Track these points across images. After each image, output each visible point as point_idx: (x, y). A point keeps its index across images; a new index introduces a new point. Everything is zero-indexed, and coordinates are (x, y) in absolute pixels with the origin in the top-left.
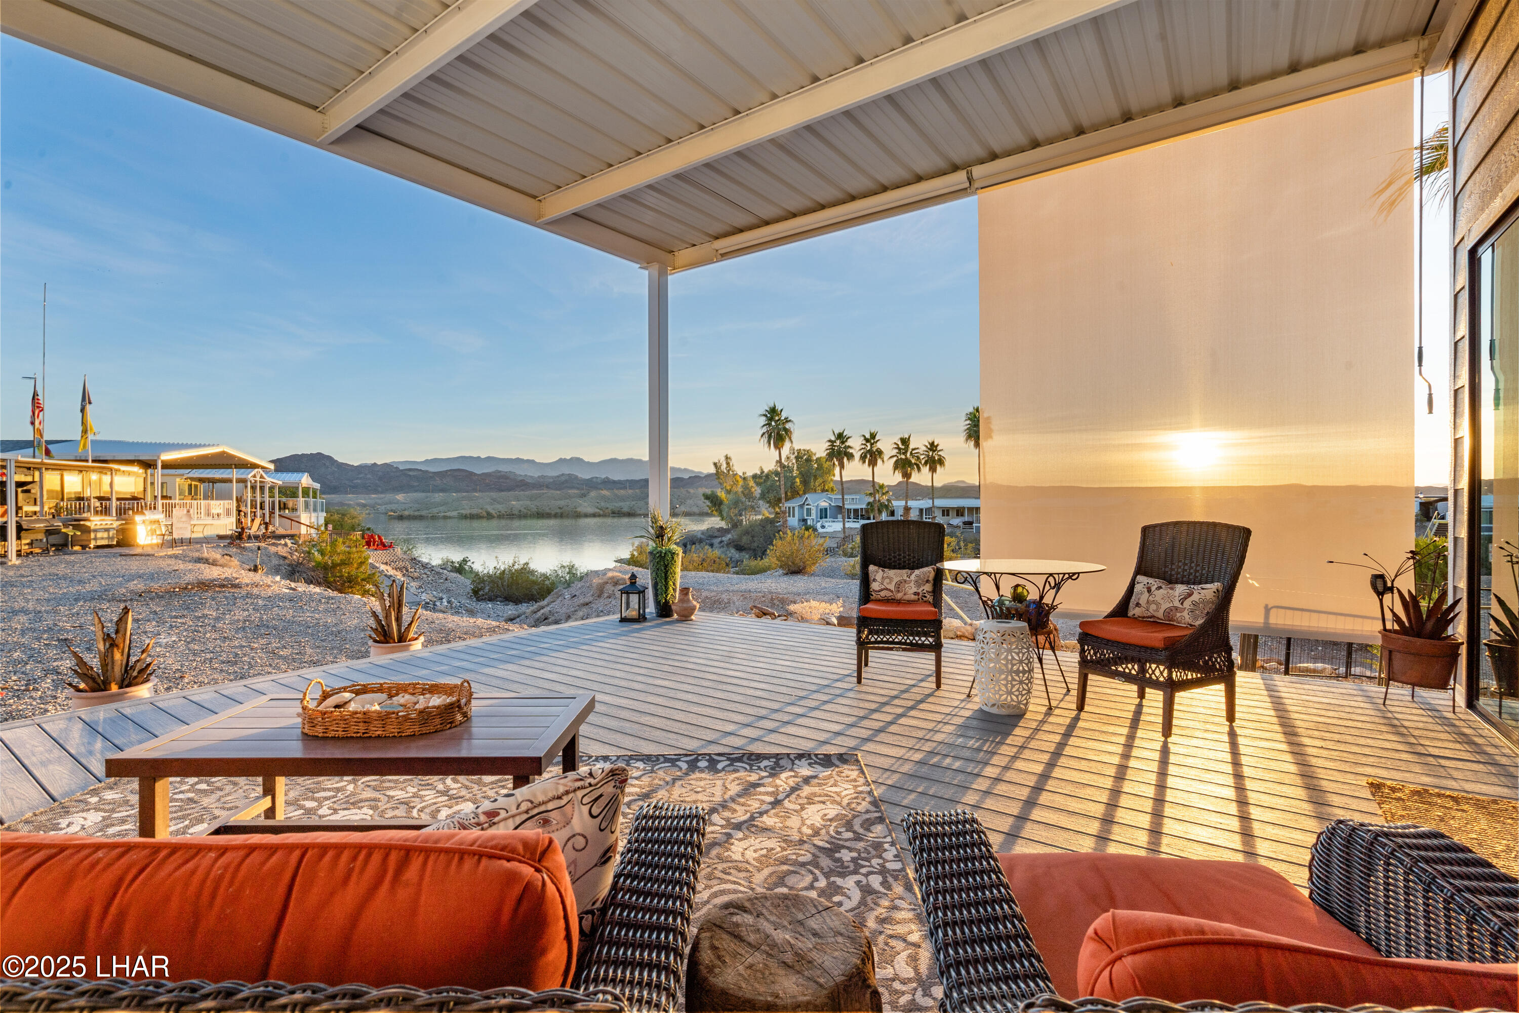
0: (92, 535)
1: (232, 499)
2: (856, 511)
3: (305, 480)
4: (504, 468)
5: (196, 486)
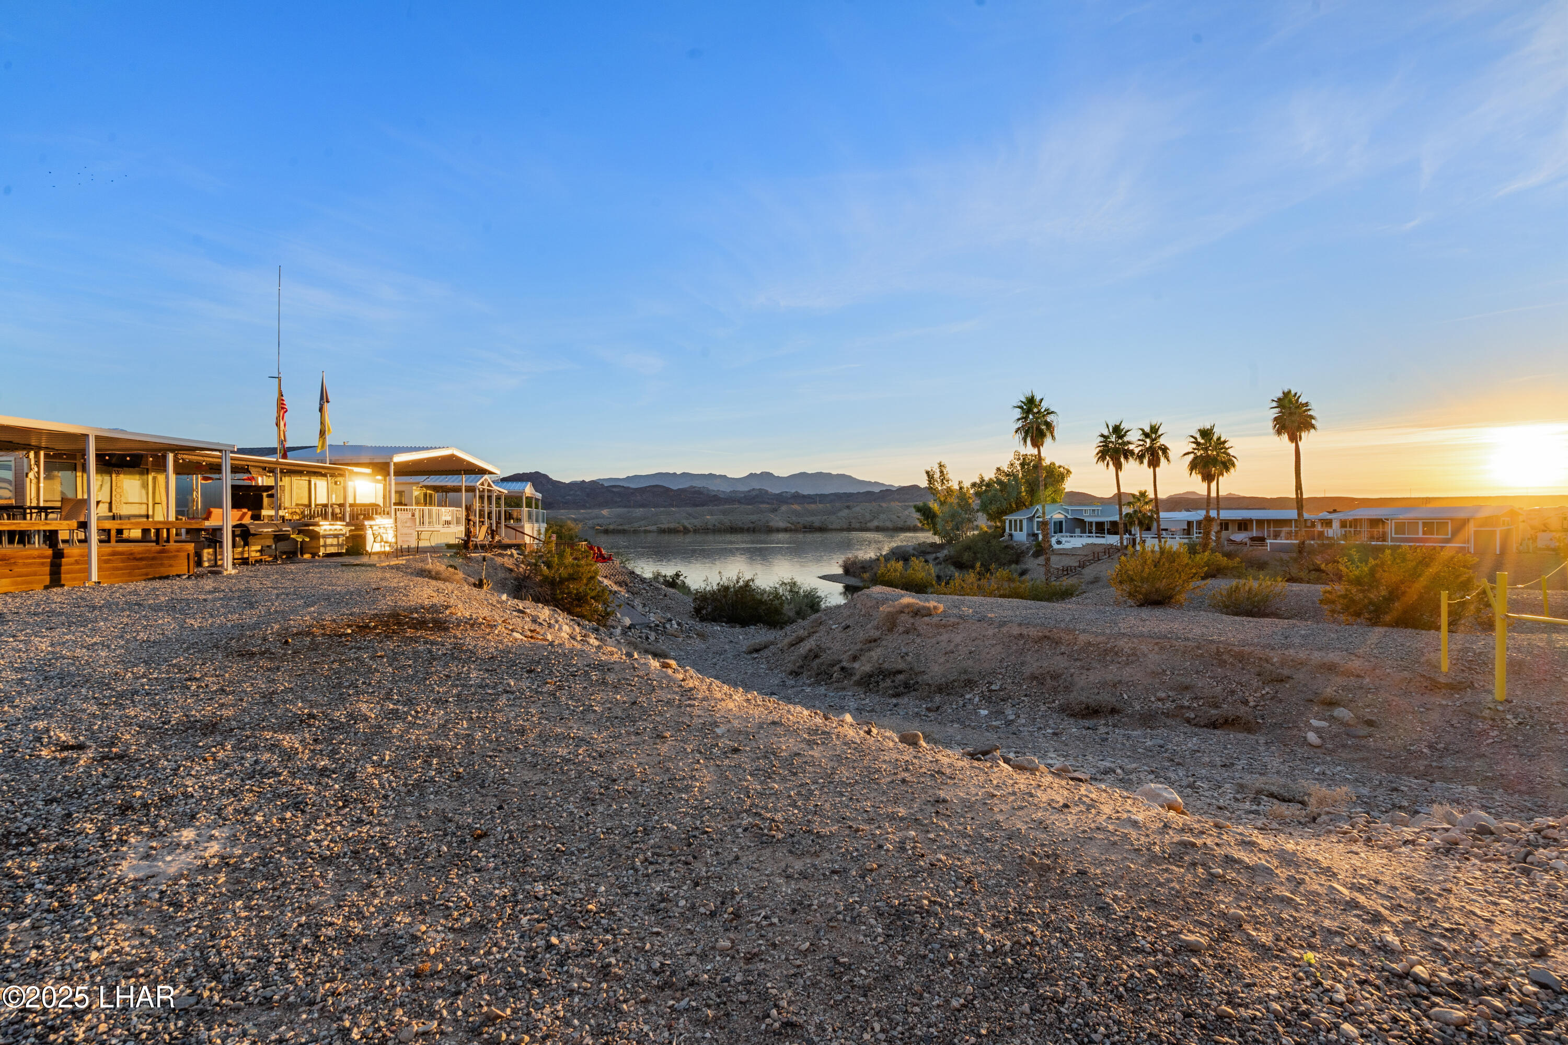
0: (322, 542)
1: (461, 507)
2: (1099, 524)
3: (528, 490)
4: (698, 484)
5: (431, 496)
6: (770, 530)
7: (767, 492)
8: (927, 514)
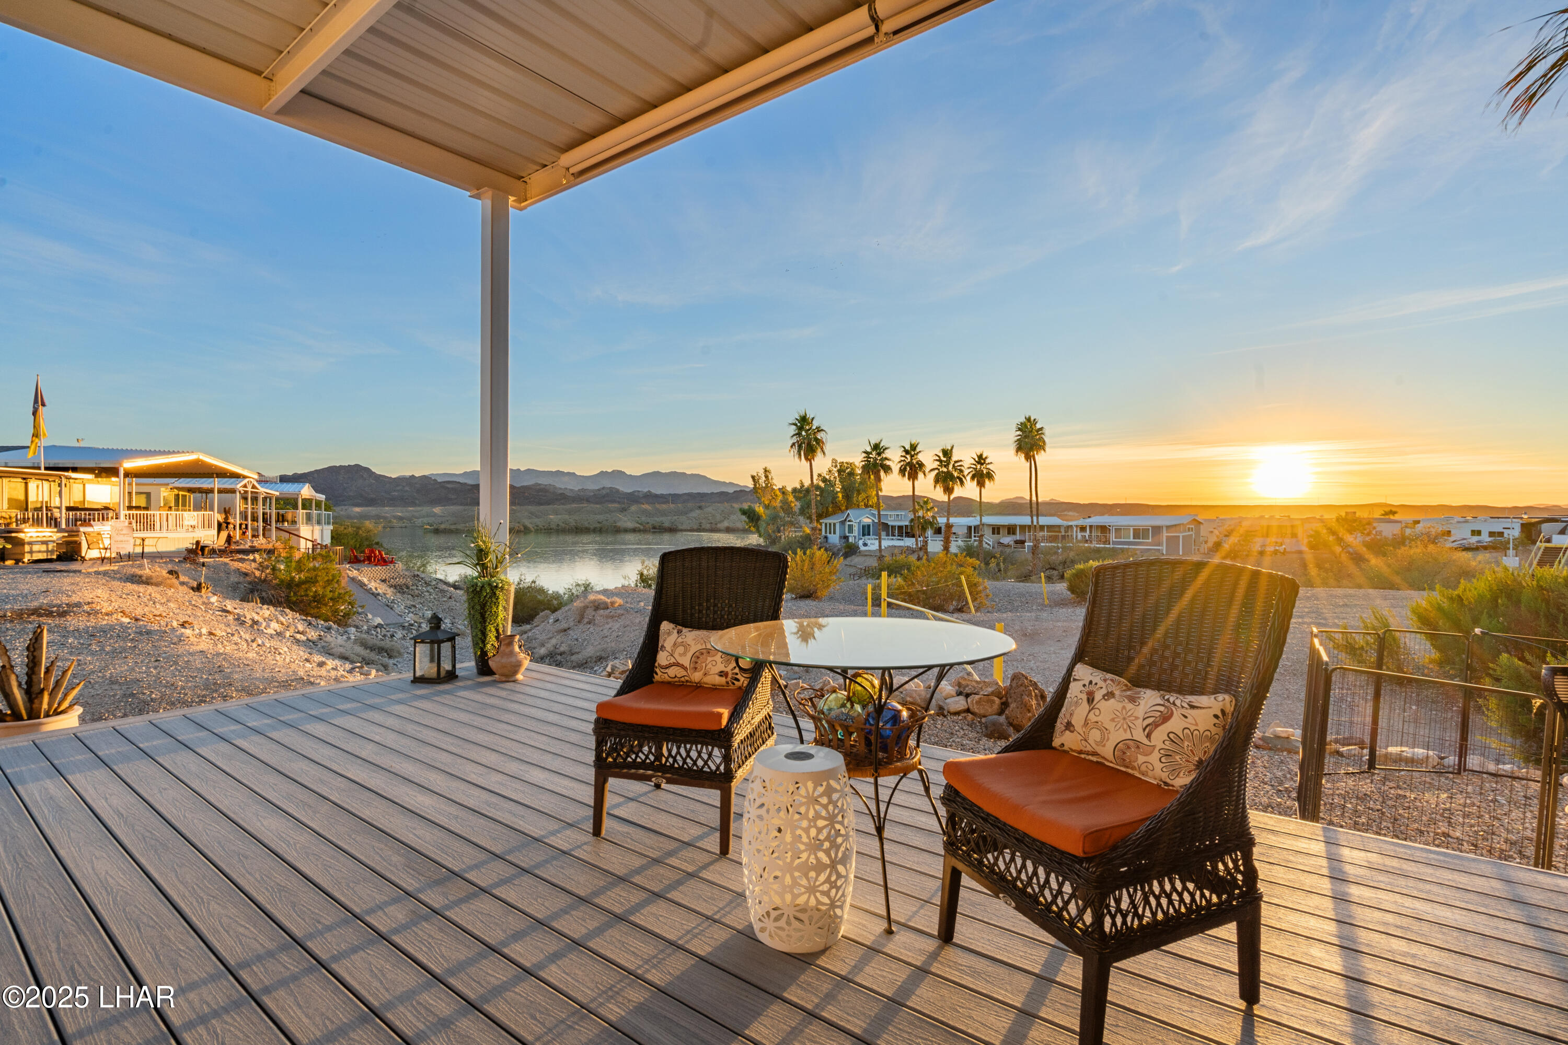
0: (27, 548)
2: (900, 528)
3: (306, 491)
4: (543, 481)
6: (618, 531)
7: (618, 491)
8: (752, 517)
